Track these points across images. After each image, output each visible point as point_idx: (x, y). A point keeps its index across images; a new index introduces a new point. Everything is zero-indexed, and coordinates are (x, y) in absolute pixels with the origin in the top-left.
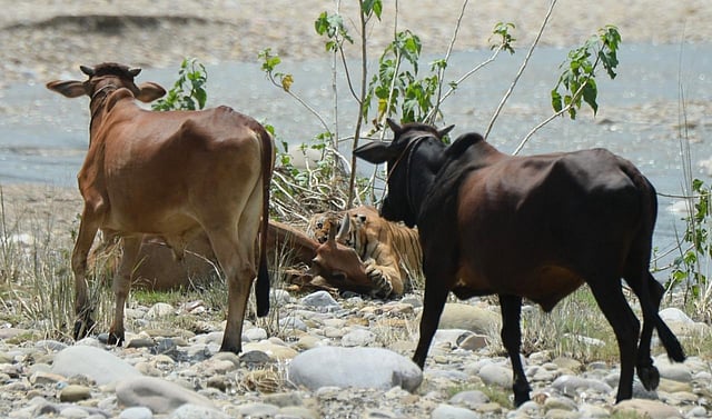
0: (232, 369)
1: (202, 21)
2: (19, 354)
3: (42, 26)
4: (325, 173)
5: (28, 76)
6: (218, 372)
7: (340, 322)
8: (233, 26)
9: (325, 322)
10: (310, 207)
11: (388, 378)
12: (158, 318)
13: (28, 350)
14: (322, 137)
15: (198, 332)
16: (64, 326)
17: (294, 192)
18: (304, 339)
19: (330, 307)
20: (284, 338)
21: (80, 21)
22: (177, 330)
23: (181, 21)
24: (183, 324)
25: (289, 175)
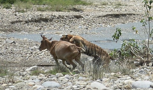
0: (123, 85)
1: (134, 14)
2: (85, 83)
3: (104, 16)
4: (144, 48)
5: (101, 26)
6: (120, 86)
7: (145, 75)
8: (140, 15)
9: (142, 75)
10: (141, 54)
11: (149, 86)
12: (111, 76)
13: (87, 82)
14: (143, 41)
15: (119, 78)
16: (94, 78)
17: (138, 51)
18: (137, 79)
19: (143, 72)
20: (134, 79)
21: (111, 15)
22: (115, 78)
23: (131, 14)
24: (116, 77)
25: (137, 48)
